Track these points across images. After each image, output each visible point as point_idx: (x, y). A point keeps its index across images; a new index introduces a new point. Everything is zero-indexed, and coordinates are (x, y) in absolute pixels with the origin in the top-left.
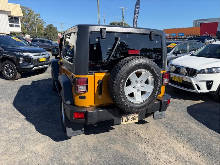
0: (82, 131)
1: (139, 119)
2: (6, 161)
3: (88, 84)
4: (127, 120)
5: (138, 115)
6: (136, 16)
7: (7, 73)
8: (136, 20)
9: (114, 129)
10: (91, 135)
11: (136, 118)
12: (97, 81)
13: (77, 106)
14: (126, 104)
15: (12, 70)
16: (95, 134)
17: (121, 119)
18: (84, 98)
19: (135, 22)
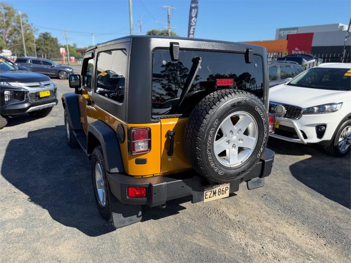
0: (138, 217)
3: (150, 138)
4: (212, 195)
5: (228, 185)
6: (193, 22)
8: (192, 28)
9: (185, 208)
10: (149, 221)
12: (164, 133)
13: (132, 176)
14: (216, 170)
16: (155, 219)
17: (204, 193)
18: (143, 162)
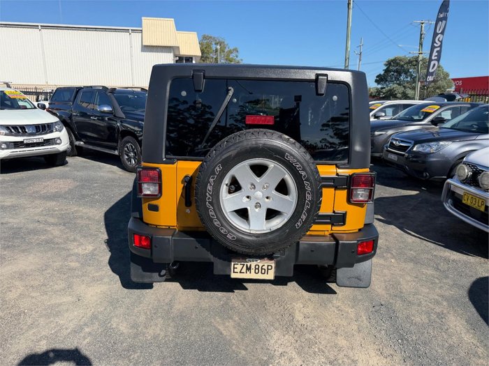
0: (160, 276)
2: (34, 300)
3: (161, 181)
4: (244, 270)
5: (273, 264)
6: (437, 41)
7: (127, 159)
8: (436, 50)
9: (247, 289)
10: (193, 290)
11: (268, 269)
12: (181, 177)
15: (135, 153)
16: (200, 290)
17: (230, 266)
18: (155, 208)
19: (435, 53)
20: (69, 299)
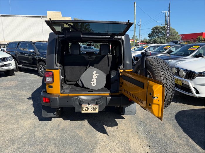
1: (100, 111)
3: (53, 76)
4: (87, 109)
5: (97, 106)
11: (96, 109)
13: (48, 93)
15: (44, 69)
17: (81, 107)
19: (168, 25)
20: (17, 126)
